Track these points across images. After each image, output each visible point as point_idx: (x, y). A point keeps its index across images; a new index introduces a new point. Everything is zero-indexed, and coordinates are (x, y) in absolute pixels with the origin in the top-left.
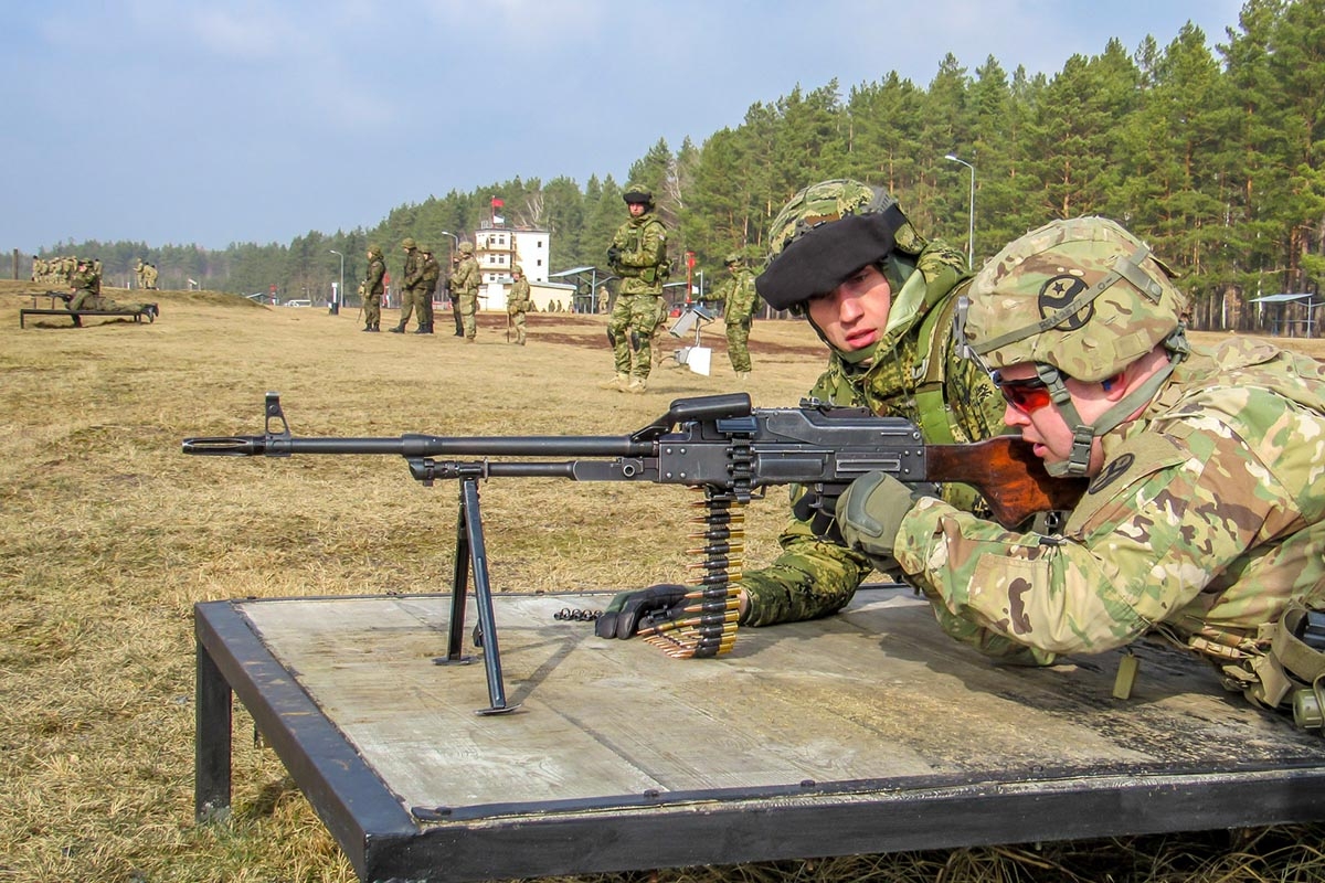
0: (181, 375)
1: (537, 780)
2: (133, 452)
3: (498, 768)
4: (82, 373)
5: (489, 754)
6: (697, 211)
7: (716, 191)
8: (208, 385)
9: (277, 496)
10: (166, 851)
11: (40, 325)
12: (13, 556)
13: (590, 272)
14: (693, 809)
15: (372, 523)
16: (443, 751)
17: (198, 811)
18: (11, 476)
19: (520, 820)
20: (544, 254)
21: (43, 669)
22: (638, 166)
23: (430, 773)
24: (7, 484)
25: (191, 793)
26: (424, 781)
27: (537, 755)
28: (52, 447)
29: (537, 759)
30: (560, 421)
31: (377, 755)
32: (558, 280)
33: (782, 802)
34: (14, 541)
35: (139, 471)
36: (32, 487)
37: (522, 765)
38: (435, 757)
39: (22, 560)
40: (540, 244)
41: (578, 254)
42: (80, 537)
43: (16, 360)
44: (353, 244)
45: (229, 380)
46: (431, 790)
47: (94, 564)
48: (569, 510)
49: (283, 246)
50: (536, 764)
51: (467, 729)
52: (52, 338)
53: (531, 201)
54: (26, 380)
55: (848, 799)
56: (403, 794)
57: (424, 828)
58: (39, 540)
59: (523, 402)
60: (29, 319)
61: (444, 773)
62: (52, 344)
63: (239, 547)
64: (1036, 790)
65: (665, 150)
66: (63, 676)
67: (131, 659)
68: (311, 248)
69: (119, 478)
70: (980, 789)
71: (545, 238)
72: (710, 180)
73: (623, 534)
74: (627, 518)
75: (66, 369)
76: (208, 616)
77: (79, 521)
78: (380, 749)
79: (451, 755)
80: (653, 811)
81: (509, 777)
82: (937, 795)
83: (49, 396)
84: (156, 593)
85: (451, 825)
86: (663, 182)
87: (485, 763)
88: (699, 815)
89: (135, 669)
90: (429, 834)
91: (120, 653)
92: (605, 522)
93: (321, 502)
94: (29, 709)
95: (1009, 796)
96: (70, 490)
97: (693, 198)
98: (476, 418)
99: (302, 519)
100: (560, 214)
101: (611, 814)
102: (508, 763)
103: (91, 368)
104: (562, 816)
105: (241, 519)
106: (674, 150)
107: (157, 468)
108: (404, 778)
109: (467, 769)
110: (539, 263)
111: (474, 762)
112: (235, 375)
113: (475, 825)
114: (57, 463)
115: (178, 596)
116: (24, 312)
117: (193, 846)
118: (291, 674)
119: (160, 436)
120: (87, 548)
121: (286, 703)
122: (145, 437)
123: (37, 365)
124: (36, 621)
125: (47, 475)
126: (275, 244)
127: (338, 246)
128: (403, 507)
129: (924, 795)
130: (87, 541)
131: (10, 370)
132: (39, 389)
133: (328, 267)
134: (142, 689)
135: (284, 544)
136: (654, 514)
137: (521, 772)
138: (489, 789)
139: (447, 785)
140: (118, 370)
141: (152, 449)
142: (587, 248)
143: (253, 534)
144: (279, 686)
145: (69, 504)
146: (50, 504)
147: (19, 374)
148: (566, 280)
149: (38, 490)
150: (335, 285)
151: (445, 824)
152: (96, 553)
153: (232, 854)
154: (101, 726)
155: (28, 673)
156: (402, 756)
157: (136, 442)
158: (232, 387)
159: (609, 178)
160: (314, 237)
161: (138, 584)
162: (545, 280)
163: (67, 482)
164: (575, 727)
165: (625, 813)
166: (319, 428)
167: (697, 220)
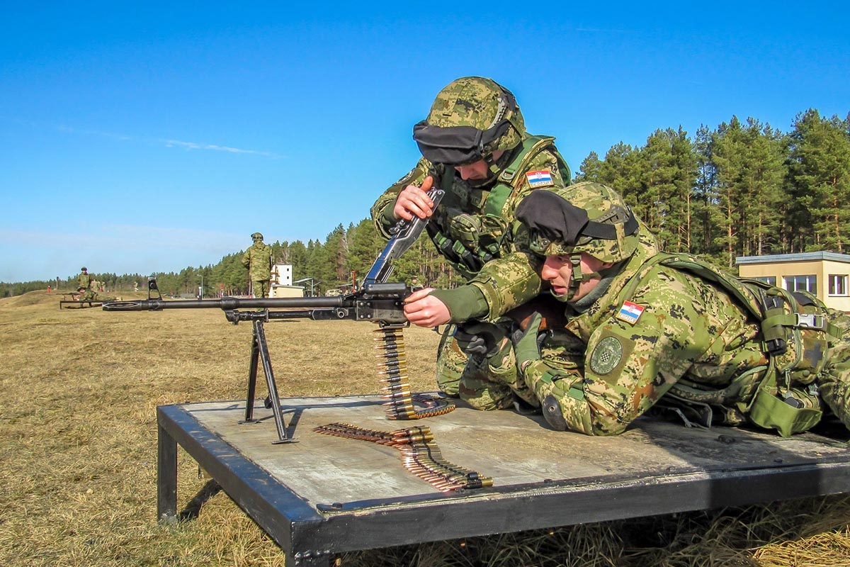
0: (134, 324)
1: (383, 485)
2: (114, 354)
3: (356, 479)
4: (88, 325)
5: (348, 473)
6: (355, 254)
7: (363, 245)
8: (146, 328)
9: (184, 370)
10: (143, 541)
11: (69, 308)
12: (57, 400)
13: (310, 281)
14: (487, 498)
15: (230, 380)
16: (320, 472)
17: (159, 518)
18: (56, 366)
19: (385, 509)
20: (290, 274)
21: (74, 450)
22: (331, 235)
23: (317, 484)
24: (54, 369)
25: (155, 509)
26: (316, 488)
27: (376, 472)
28: (75, 353)
29: (378, 474)
30: (310, 336)
31: (282, 476)
32: (296, 284)
33: (537, 492)
34: (58, 393)
35: (117, 361)
36: (67, 370)
37: (370, 478)
38: (315, 475)
39: (62, 402)
40: (288, 270)
41: (305, 273)
42: (90, 390)
43: (58, 320)
44: (207, 272)
45: (156, 325)
46: (323, 493)
47: (96, 402)
48: (322, 372)
49: (176, 274)
50: (377, 477)
51: (329, 460)
52: (74, 313)
53: (284, 251)
54: (63, 329)
55: (573, 489)
56: (307, 497)
57: (327, 517)
58: (70, 393)
59: (291, 330)
60: (63, 305)
61: (326, 483)
62: (74, 314)
63: (168, 392)
64: (676, 481)
65: (341, 227)
66: (83, 453)
67: (117, 444)
68: (188, 274)
69: (108, 365)
70: (647, 481)
71: (290, 267)
72: (360, 240)
73: (349, 381)
74: (350, 374)
75: (81, 323)
76: (166, 412)
77: (89, 383)
78: (283, 472)
79: (326, 474)
80: (462, 501)
81: (366, 485)
82: (623, 485)
83: (74, 335)
84: (129, 414)
85: (343, 514)
86: (340, 241)
87: (349, 478)
88: (491, 502)
89: (120, 449)
90: (331, 520)
91: (112, 441)
92: (340, 376)
93: (204, 371)
94: (66, 471)
95: (662, 485)
96: (85, 371)
97: (353, 247)
98: (272, 336)
99: (196, 379)
100: (296, 256)
101: (439, 503)
102: (361, 477)
103: (93, 322)
104: (410, 506)
105: (168, 380)
106: (346, 228)
107: (126, 360)
108: (303, 488)
109: (339, 481)
110: (288, 278)
111: (341, 477)
112: (159, 324)
113: (358, 513)
114: (78, 359)
115: (140, 414)
116: (61, 302)
117: (156, 538)
118: (218, 436)
119: (126, 347)
120: (93, 395)
121: (219, 451)
122: (120, 347)
123: (68, 322)
124: (69, 429)
125: (73, 364)
126: (172, 273)
127: (200, 273)
128: (244, 373)
129: (616, 486)
130: (93, 392)
131: (56, 324)
132: (69, 332)
133: (196, 282)
134: (125, 458)
135: (189, 390)
136: (362, 373)
137: (371, 481)
138: (357, 492)
139: (331, 491)
140: (105, 323)
141: (123, 352)
142: (308, 271)
143: (173, 386)
144: (212, 442)
145: (84, 377)
146: (75, 377)
147: (60, 326)
148: (300, 284)
149: (69, 371)
150: (200, 288)
151: (340, 514)
152: (97, 398)
153: (179, 542)
154: (103, 476)
155: (65, 453)
156: (297, 475)
157: (115, 349)
158: (157, 328)
159: (317, 240)
160: (190, 269)
161: (120, 409)
162: (291, 284)
163: (83, 367)
164: (390, 457)
165: (448, 503)
166: (200, 342)
167: (355, 258)
